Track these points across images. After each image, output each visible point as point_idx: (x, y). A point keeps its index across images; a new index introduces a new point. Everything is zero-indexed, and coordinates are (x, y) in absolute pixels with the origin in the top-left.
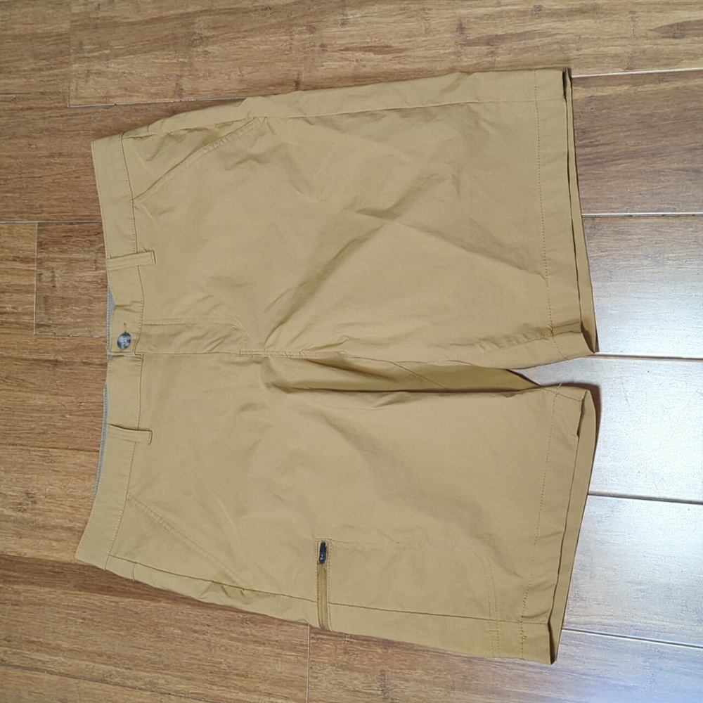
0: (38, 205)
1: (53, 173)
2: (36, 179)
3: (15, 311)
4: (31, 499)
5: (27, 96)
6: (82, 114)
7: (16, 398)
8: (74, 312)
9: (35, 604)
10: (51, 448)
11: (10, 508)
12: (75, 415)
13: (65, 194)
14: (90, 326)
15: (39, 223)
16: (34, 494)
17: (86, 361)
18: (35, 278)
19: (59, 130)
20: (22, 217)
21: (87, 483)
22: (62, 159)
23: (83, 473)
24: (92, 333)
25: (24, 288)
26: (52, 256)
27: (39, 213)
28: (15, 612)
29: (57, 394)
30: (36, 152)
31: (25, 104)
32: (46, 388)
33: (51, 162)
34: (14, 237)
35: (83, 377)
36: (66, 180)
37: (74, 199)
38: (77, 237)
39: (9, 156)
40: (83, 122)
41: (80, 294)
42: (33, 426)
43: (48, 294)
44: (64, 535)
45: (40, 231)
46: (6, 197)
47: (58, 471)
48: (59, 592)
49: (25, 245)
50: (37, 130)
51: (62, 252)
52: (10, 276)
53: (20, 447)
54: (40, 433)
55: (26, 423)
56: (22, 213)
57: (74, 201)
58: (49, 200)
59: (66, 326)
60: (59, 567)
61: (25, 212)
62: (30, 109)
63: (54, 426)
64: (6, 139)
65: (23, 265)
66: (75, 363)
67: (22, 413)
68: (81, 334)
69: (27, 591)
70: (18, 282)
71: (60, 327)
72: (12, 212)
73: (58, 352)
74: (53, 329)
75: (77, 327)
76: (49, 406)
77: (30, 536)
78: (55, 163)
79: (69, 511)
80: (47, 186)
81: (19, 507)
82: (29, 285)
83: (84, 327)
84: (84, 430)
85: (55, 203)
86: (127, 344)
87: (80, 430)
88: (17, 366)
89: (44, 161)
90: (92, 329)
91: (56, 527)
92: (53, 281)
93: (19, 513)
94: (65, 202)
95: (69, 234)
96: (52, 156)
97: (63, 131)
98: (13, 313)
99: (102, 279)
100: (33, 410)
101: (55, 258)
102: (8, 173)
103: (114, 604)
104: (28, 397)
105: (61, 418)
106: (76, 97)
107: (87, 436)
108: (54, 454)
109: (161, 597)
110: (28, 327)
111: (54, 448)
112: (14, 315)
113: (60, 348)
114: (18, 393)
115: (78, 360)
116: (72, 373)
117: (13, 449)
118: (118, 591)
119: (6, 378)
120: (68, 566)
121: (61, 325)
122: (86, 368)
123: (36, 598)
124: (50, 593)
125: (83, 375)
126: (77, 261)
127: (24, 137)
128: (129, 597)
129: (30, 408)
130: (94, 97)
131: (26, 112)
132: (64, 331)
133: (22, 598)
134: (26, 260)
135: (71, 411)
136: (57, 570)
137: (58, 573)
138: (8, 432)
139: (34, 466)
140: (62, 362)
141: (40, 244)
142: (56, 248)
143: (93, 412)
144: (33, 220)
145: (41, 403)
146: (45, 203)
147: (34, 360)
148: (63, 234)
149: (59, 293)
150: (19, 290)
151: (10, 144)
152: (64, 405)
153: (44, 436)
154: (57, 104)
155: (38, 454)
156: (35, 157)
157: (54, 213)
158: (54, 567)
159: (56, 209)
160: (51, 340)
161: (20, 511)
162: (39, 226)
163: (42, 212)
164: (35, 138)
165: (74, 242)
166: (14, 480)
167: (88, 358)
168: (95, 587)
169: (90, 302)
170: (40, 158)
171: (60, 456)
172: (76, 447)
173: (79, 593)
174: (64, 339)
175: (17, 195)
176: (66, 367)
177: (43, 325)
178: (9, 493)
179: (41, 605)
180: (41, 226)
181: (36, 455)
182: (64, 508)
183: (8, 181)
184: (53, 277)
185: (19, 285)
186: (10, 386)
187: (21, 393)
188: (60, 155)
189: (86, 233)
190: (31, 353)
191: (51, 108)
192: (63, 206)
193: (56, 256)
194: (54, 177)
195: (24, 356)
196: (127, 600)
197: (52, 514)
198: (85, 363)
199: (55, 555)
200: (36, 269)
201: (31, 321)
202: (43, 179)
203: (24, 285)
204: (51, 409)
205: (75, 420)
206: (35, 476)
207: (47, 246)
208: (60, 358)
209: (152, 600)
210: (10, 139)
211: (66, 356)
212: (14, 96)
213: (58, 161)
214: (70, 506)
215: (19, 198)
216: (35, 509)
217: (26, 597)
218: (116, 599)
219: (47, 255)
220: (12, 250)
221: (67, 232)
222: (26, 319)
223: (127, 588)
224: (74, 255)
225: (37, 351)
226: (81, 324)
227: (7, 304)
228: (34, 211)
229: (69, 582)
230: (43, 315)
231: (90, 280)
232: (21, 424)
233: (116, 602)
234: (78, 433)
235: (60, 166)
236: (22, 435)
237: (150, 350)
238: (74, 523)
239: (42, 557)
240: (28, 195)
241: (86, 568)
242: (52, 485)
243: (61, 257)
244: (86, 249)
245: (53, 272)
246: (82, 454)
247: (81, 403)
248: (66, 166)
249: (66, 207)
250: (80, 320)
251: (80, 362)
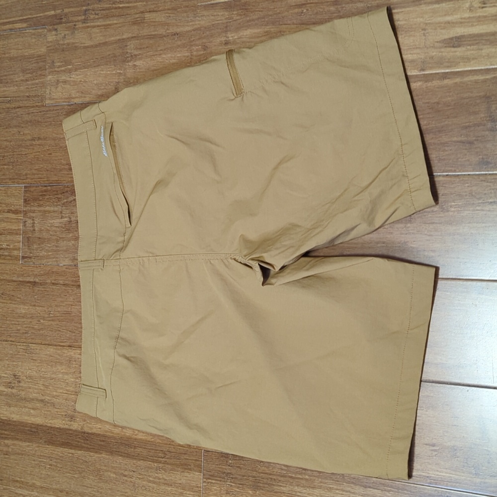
0: (24, 173)
1: (34, 151)
2: (23, 156)
3: (8, 247)
4: (17, 380)
5: (18, 99)
6: (53, 110)
7: (8, 309)
8: (47, 248)
9: (19, 454)
10: (31, 343)
11: (3, 385)
12: (46, 320)
13: (42, 166)
14: (57, 258)
15: (25, 186)
16: (19, 376)
17: (55, 282)
18: (22, 224)
19: (38, 122)
20: (13, 182)
21: (54, 368)
22: (40, 141)
23: (52, 361)
24: (58, 262)
25: (14, 231)
26: (32, 208)
27: (25, 179)
28: (5, 459)
29: (34, 306)
30: (23, 137)
31: (17, 104)
32: (28, 302)
33: (33, 144)
34: (8, 196)
35: (52, 293)
36: (42, 156)
37: (48, 169)
38: (50, 195)
39: (6, 140)
40: (54, 116)
41: (51, 235)
42: (19, 328)
43: (30, 236)
44: (38, 405)
45: (25, 191)
46: (4, 168)
47: (35, 360)
48: (34, 445)
49: (15, 201)
50: (24, 122)
51: (40, 206)
52: (5, 223)
53: (11, 343)
54: (23, 333)
55: (15, 326)
56: (14, 179)
57: (47, 170)
58: (31, 170)
59: (42, 258)
60: (34, 428)
61: (16, 179)
62: (20, 107)
63: (33, 328)
64: (4, 129)
65: (13, 215)
66: (47, 283)
67: (11, 319)
68: (51, 263)
69: (13, 444)
70: (11, 227)
72: (7, 179)
73: (36, 276)
74: (33, 260)
75: (49, 258)
76: (30, 314)
77: (16, 406)
78: (36, 144)
79: (42, 388)
80: (30, 161)
81: (9, 385)
82: (18, 229)
83: (54, 258)
84: (52, 331)
85: (35, 172)
87: (50, 330)
88: (9, 286)
89: (28, 143)
90: (58, 259)
91: (33, 400)
92: (33, 226)
93: (9, 389)
94: (42, 171)
95: (44, 193)
96: (33, 139)
97: (41, 122)
98: (7, 249)
99: (65, 225)
100: (19, 316)
101: (35, 210)
102: (5, 152)
103: (71, 455)
104: (16, 308)
105: (37, 322)
106: (50, 99)
107: (54, 335)
108: (32, 348)
109: (103, 450)
110: (17, 258)
111: (32, 343)
112: (8, 250)
113: (37, 273)
114: (10, 305)
115: (49, 281)
116: (45, 290)
117: (6, 344)
118: (74, 446)
119: (2, 294)
120: (41, 427)
121: (38, 257)
122: (54, 287)
123: (19, 449)
124: (28, 446)
125: (52, 292)
126: (49, 212)
127: (16, 126)
128: (81, 450)
129: (17, 315)
130: (62, 99)
131: (17, 110)
132: (40, 261)
133: (10, 450)
134: (16, 212)
135: (44, 317)
136: (33, 430)
137: (35, 432)
138: (3, 332)
139: (19, 356)
140: (37, 283)
141: (25, 201)
142: (35, 203)
143: (58, 318)
144: (21, 184)
145: (24, 312)
146: (29, 172)
147: (20, 281)
148: (41, 194)
149: (37, 234)
150: (11, 233)
151: (7, 132)
152: (40, 314)
153: (26, 335)
154: (37, 104)
155: (22, 347)
156: (23, 140)
157: (34, 179)
158: (31, 427)
159: (36, 176)
160: (31, 267)
161: (9, 388)
162: (24, 188)
163: (27, 178)
164: (22, 127)
165: (47, 199)
166: (6, 366)
167: (55, 280)
168: (58, 443)
169: (57, 240)
170: (26, 141)
171: (36, 349)
172: (47, 343)
173: (48, 446)
174: (40, 267)
175: (11, 167)
176: (41, 287)
177: (26, 257)
178: (3, 375)
179: (22, 455)
180: (26, 188)
181: (21, 349)
182: (38, 386)
183: (5, 158)
184: (34, 223)
185: (11, 229)
186: (4, 299)
187: (11, 305)
188: (39, 139)
189: (55, 193)
190: (18, 277)
191: (33, 107)
192: (41, 174)
193: (36, 208)
194: (34, 154)
195: (14, 279)
196: (80, 452)
197: (31, 390)
198: (53, 284)
199: (32, 419)
200: (22, 218)
201: (19, 255)
202: (27, 155)
203: (15, 230)
204: (31, 316)
205: (47, 324)
206: (20, 363)
207: (29, 202)
208: (37, 280)
209: (96, 452)
210: (7, 128)
211: (41, 279)
212: (9, 99)
213: (38, 143)
214: (43, 385)
215: (12, 169)
216: (19, 386)
217: (12, 449)
218: (73, 451)
219: (29, 208)
220: (7, 205)
221: (42, 192)
222: (15, 253)
223: (80, 444)
224: (47, 208)
225: (23, 275)
226: (51, 256)
227: (3, 242)
228: (22, 178)
229: (41, 438)
230: (26, 250)
231: (57, 225)
232: (11, 326)
233: (73, 454)
234: (48, 333)
235: (38, 147)
236: (12, 334)
238: (45, 397)
239: (24, 421)
240: (18, 167)
241: (52, 429)
242: (30, 369)
243: (40, 209)
244: (55, 204)
245: (33, 220)
246: (51, 348)
247: (51, 311)
248: (43, 146)
249: (43, 174)
250: (51, 253)
251: (51, 283)
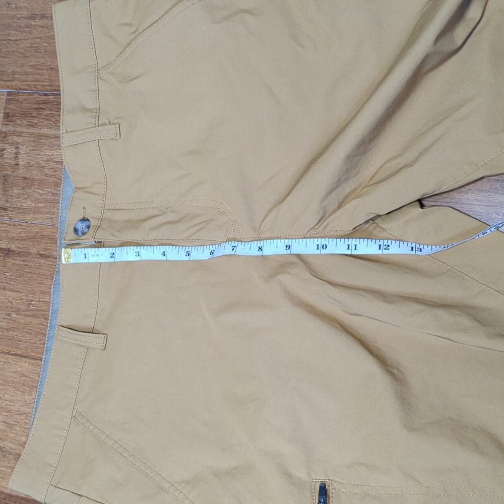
0: (10, 71)
1: (32, 36)
2: (11, 42)
8: (37, 196)
12: (22, 315)
13: (42, 61)
15: (8, 92)
23: (24, 384)
24: (55, 221)
26: (18, 129)
27: (10, 81)
29: (4, 289)
30: (14, 13)
33: (32, 25)
35: (38, 271)
36: (46, 44)
38: (51, 110)
41: (46, 175)
43: (9, 173)
45: (9, 101)
51: (31, 126)
58: (23, 66)
59: (24, 211)
66: (29, 254)
68: (41, 221)
71: (18, 211)
73: (11, 240)
74: (10, 213)
75: (36, 213)
78: (35, 25)
80: (23, 51)
84: (30, 334)
85: (29, 70)
86: (86, 230)
87: (26, 333)
89: (23, 22)
90: (55, 216)
92: (16, 158)
94: (41, 70)
95: (42, 106)
96: (33, 17)
101: (22, 133)
105: (6, 317)
113: (14, 235)
115: (34, 251)
116: (26, 265)
121: (19, 209)
122: (43, 261)
125: (38, 269)
126: (47, 137)
132: (21, 216)
135: (19, 309)
141: (7, 116)
142: (24, 121)
144: (2, 88)
146: (18, 69)
148: (35, 106)
149: (22, 172)
152: (11, 302)
156: (14, 17)
157: (26, 81)
159: (30, 77)
160: (6, 225)
162: (8, 95)
163: (14, 79)
165: (47, 115)
170: (19, 19)
172: (19, 352)
174: (20, 225)
176: (18, 258)
180: (11, 95)
184: (17, 153)
192: (39, 74)
193: (24, 130)
194: (32, 41)
198: (41, 255)
202: (19, 42)
205: (22, 321)
207: (14, 119)
208: (13, 247)
211: (20, 246)
214: (4, 422)
219: (13, 129)
221: (39, 104)
224: (45, 131)
226: (43, 209)
228: (5, 79)
234: (23, 336)
235: (40, 29)
237: (113, 235)
241: (13, 499)
243: (31, 131)
245: (17, 148)
246: (25, 362)
247: (31, 301)
248: (48, 29)
249: (43, 75)
250: (43, 205)
251: (37, 254)
